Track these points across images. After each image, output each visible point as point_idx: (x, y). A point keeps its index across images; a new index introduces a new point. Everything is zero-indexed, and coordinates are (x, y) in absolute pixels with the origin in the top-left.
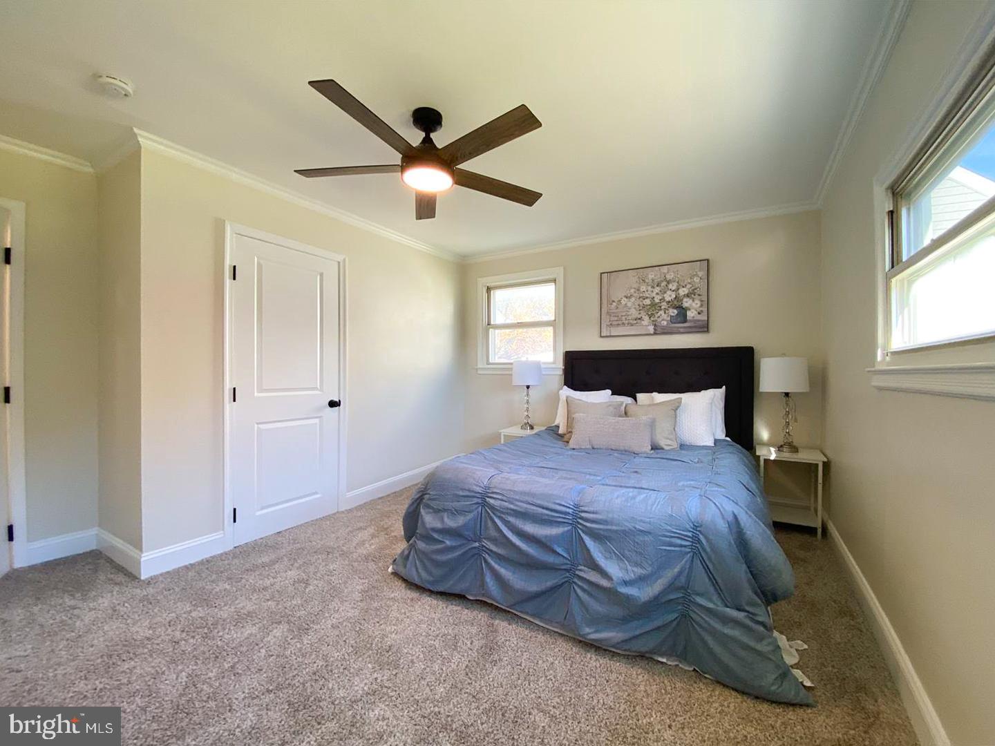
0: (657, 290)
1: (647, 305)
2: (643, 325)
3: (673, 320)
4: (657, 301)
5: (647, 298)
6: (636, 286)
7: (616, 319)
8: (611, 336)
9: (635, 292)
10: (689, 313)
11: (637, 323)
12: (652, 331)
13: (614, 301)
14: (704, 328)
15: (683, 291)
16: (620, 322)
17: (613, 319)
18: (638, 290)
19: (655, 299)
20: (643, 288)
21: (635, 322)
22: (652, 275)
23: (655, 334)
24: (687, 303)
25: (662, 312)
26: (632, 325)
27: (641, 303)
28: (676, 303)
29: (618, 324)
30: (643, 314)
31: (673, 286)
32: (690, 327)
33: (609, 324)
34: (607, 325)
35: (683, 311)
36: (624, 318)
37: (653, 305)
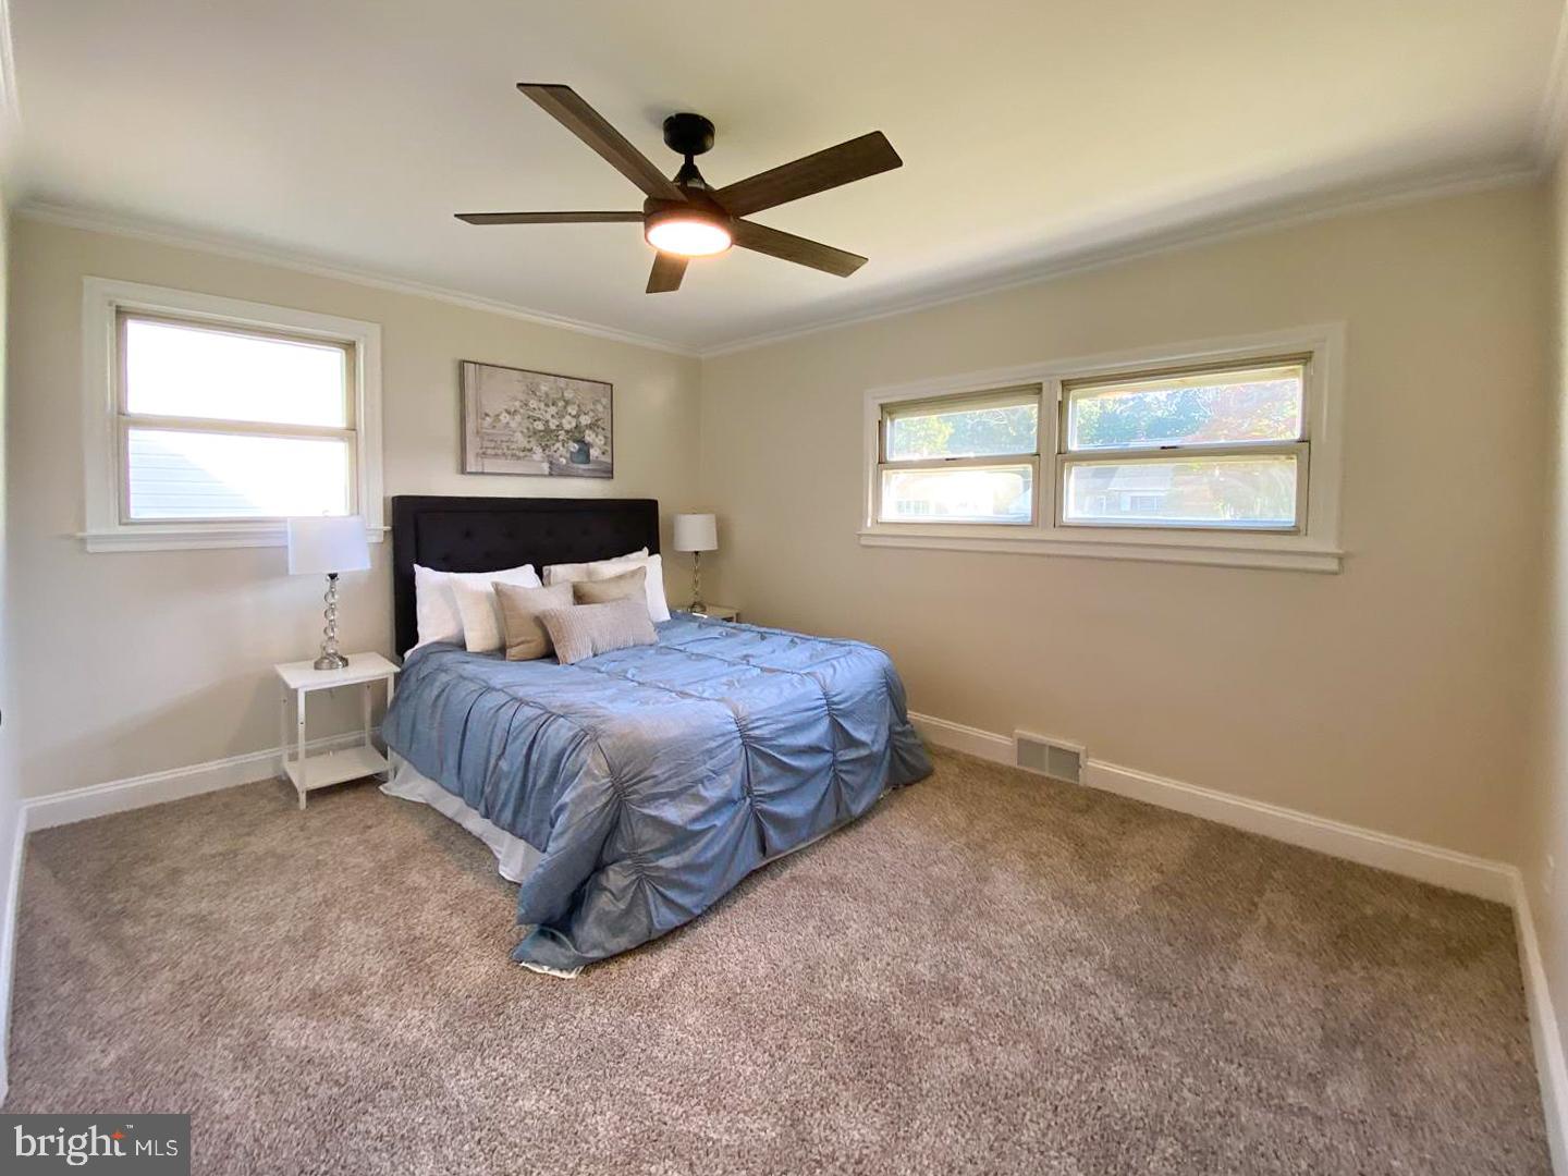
0: (553, 410)
1: (540, 431)
2: (534, 461)
3: (573, 457)
4: (553, 427)
5: (539, 419)
6: (522, 397)
7: (493, 445)
8: (483, 473)
9: (521, 407)
10: (592, 451)
11: (526, 456)
12: (547, 471)
13: (487, 415)
14: (608, 473)
15: (585, 420)
16: (500, 452)
17: (487, 444)
18: (526, 405)
19: (551, 424)
20: (533, 403)
21: (522, 454)
22: (545, 387)
23: (551, 475)
24: (589, 437)
25: (559, 445)
26: (519, 458)
27: (531, 427)
28: (577, 435)
29: (496, 455)
30: (534, 445)
31: (573, 410)
32: (594, 470)
33: (481, 451)
34: (477, 455)
35: (586, 448)
36: (504, 445)
37: (548, 431)
